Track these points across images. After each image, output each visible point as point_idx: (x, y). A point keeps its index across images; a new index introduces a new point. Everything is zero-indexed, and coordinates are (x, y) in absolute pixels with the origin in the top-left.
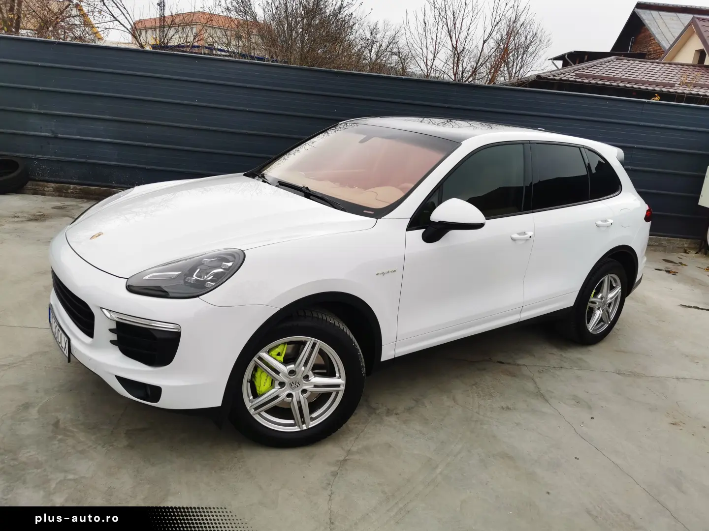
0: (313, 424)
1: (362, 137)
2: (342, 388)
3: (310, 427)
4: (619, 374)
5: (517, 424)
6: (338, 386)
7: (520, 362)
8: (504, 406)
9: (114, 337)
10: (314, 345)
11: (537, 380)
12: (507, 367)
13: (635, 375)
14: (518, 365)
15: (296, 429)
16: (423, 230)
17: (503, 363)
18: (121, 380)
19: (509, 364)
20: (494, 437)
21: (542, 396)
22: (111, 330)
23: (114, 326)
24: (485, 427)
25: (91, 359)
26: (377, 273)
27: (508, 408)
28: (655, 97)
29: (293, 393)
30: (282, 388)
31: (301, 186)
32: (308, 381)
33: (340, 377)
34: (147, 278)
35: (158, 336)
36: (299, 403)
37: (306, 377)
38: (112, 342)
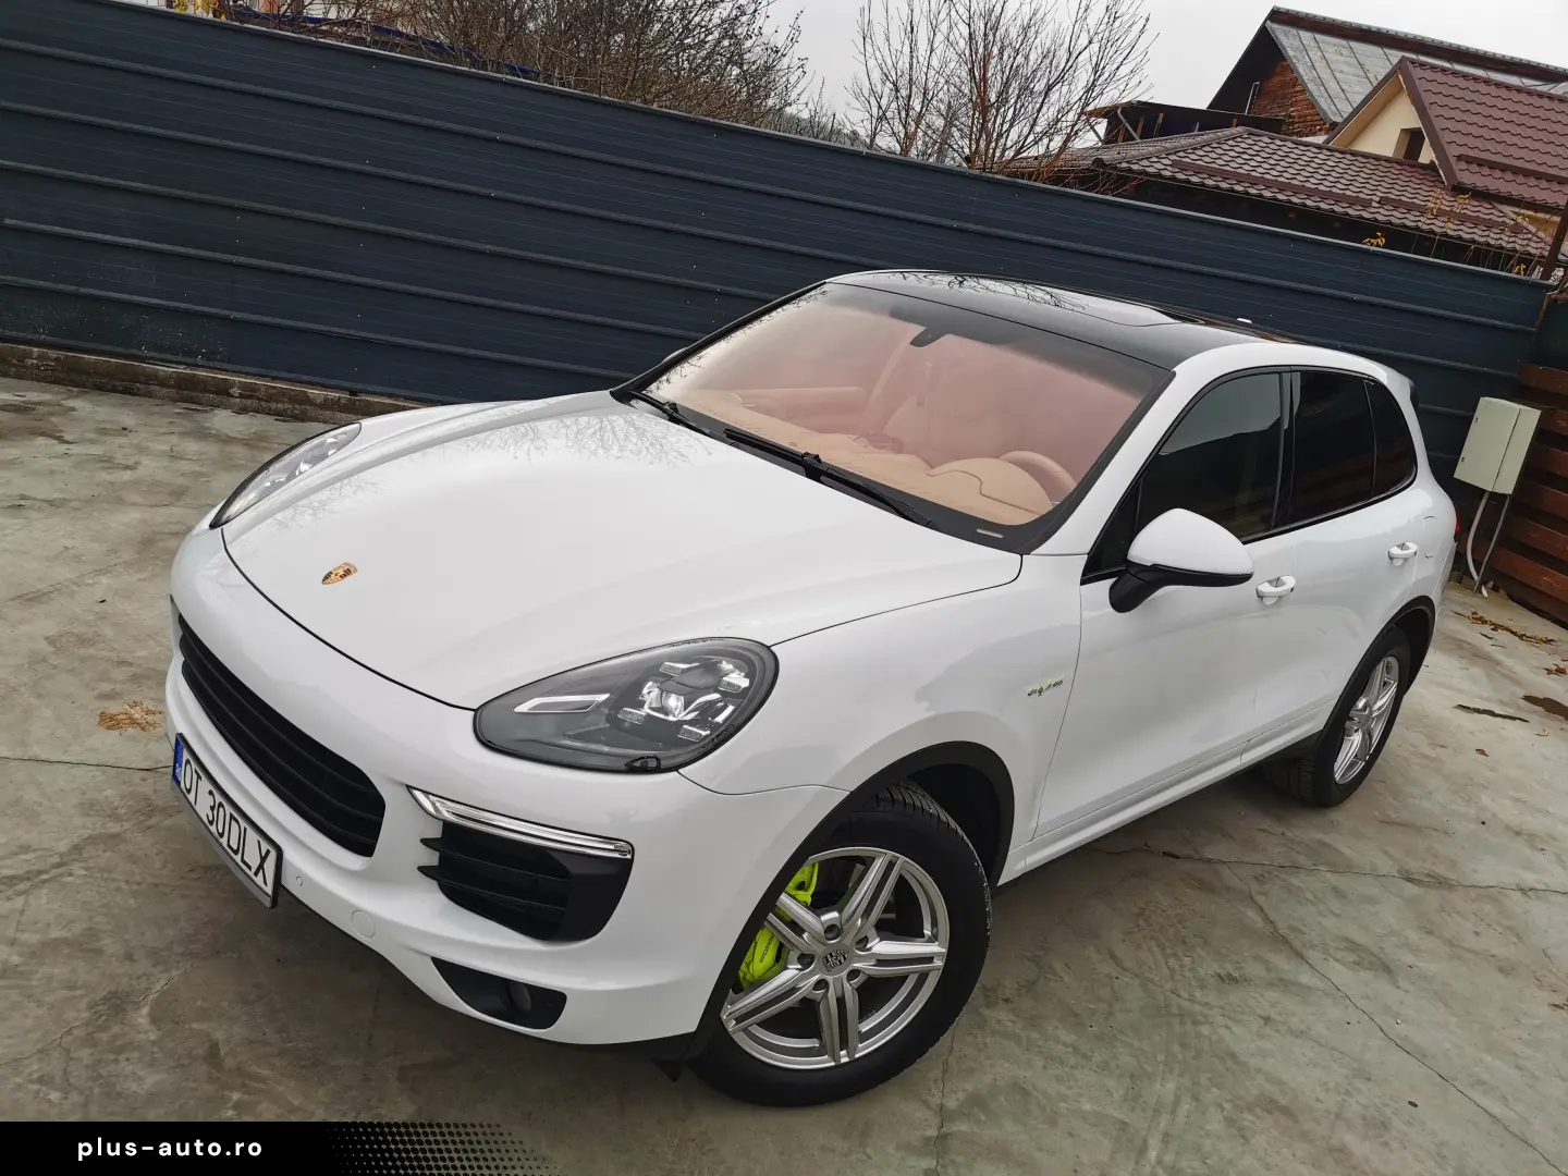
0: (864, 1049)
1: (916, 330)
2: (938, 963)
3: (857, 1056)
4: (1410, 880)
5: (1267, 1020)
6: (929, 959)
7: (1210, 852)
8: (1223, 973)
9: (431, 858)
10: (891, 866)
11: (1260, 899)
12: (1187, 866)
13: (1441, 883)
14: (1209, 861)
15: (824, 1062)
16: (1109, 582)
17: (1177, 857)
18: (447, 970)
19: (1189, 858)
20: (1233, 1056)
21: (1286, 942)
22: (425, 842)
23: (435, 832)
24: (1205, 1030)
25: (356, 910)
26: (1029, 690)
27: (1232, 979)
28: (1376, 237)
29: (830, 978)
30: (806, 966)
31: (801, 450)
32: (863, 949)
33: (934, 939)
34: (525, 710)
35: (573, 868)
36: (841, 1001)
37: (863, 942)
38: (424, 870)
